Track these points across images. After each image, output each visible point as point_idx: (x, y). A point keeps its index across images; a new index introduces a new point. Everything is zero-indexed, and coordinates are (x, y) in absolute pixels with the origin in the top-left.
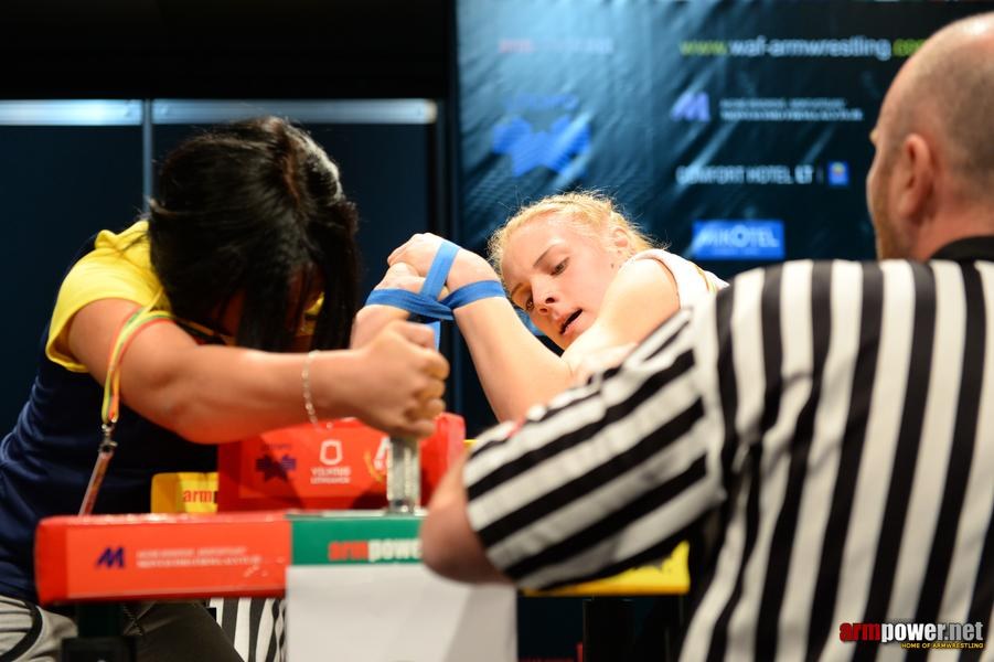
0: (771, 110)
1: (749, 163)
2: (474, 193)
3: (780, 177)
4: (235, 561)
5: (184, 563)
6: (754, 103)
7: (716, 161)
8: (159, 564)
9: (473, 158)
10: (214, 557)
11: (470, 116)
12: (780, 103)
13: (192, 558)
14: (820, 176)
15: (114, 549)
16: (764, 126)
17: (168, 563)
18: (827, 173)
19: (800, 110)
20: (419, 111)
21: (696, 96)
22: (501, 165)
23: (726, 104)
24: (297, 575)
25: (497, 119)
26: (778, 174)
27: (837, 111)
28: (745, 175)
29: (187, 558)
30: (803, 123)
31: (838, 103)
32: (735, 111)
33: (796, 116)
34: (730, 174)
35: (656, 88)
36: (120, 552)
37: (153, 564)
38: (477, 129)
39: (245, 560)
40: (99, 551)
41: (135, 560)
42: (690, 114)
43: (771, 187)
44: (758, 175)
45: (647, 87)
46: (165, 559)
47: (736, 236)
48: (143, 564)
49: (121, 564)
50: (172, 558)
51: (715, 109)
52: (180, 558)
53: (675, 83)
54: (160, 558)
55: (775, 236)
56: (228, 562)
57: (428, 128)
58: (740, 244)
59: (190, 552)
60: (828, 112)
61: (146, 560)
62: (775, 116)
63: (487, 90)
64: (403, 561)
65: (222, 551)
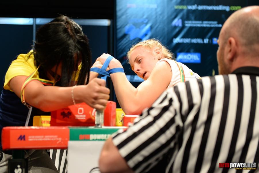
0: (198, 24)
1: (192, 38)
2: (120, 44)
3: (200, 42)
4: (54, 139)
5: (41, 139)
6: (194, 22)
7: (184, 37)
8: (35, 140)
9: (120, 35)
10: (48, 138)
11: (119, 24)
12: (200, 22)
14: (210, 41)
15: (23, 135)
16: (196, 28)
17: (37, 140)
18: (212, 41)
19: (205, 24)
20: (106, 22)
21: (178, 20)
22: (127, 37)
23: (186, 22)
24: (71, 143)
25: (126, 25)
26: (199, 41)
27: (215, 24)
28: (191, 41)
30: (206, 27)
31: (215, 22)
32: (189, 24)
33: (205, 25)
34: (187, 41)
35: (168, 18)
36: (24, 136)
37: (33, 140)
38: (120, 28)
39: (57, 139)
40: (18, 136)
41: (28, 138)
42: (177, 25)
43: (198, 44)
44: (194, 41)
45: (166, 17)
46: (36, 138)
47: (188, 57)
48: (30, 140)
49: (24, 140)
50: (38, 138)
51: (183, 23)
53: (173, 16)
55: (198, 57)
56: (53, 139)
57: (108, 27)
58: (189, 59)
59: (43, 137)
60: (213, 25)
61: (31, 138)
62: (199, 25)
63: (124, 17)
64: (99, 140)
65: (51, 137)
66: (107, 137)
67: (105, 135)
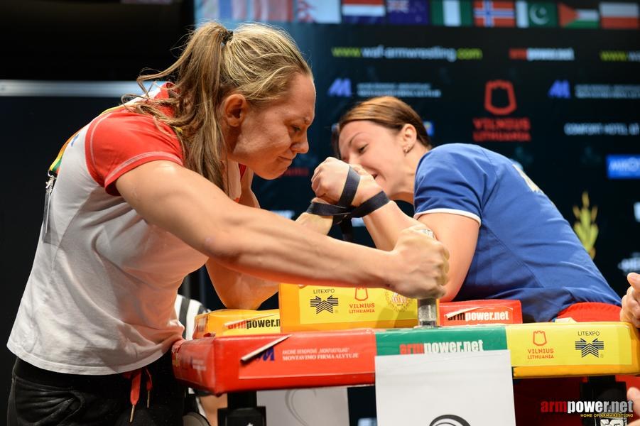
4: (344, 356)
5: (311, 357)
8: (297, 358)
10: (331, 354)
13: (317, 354)
17: (302, 358)
29: (313, 354)
37: (293, 358)
39: (350, 355)
41: (281, 356)
46: (299, 355)
48: (286, 358)
49: (272, 359)
50: (304, 355)
52: (309, 354)
54: (297, 355)
56: (338, 357)
59: (315, 351)
61: (288, 355)
65: (334, 350)
66: (462, 347)
67: (459, 344)
